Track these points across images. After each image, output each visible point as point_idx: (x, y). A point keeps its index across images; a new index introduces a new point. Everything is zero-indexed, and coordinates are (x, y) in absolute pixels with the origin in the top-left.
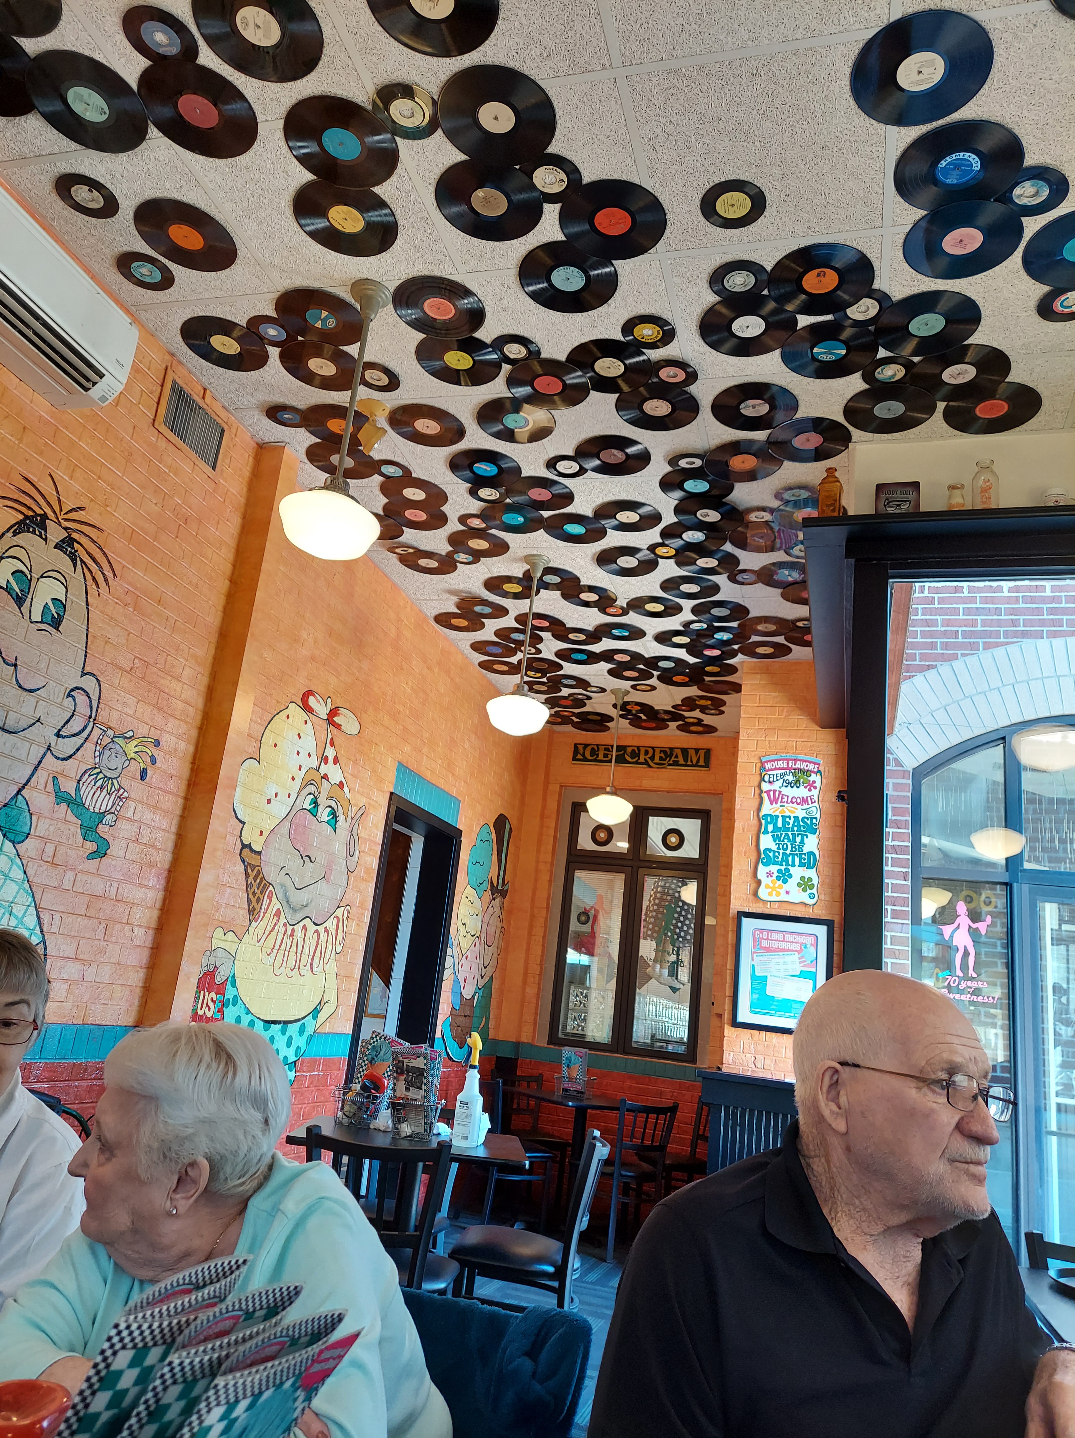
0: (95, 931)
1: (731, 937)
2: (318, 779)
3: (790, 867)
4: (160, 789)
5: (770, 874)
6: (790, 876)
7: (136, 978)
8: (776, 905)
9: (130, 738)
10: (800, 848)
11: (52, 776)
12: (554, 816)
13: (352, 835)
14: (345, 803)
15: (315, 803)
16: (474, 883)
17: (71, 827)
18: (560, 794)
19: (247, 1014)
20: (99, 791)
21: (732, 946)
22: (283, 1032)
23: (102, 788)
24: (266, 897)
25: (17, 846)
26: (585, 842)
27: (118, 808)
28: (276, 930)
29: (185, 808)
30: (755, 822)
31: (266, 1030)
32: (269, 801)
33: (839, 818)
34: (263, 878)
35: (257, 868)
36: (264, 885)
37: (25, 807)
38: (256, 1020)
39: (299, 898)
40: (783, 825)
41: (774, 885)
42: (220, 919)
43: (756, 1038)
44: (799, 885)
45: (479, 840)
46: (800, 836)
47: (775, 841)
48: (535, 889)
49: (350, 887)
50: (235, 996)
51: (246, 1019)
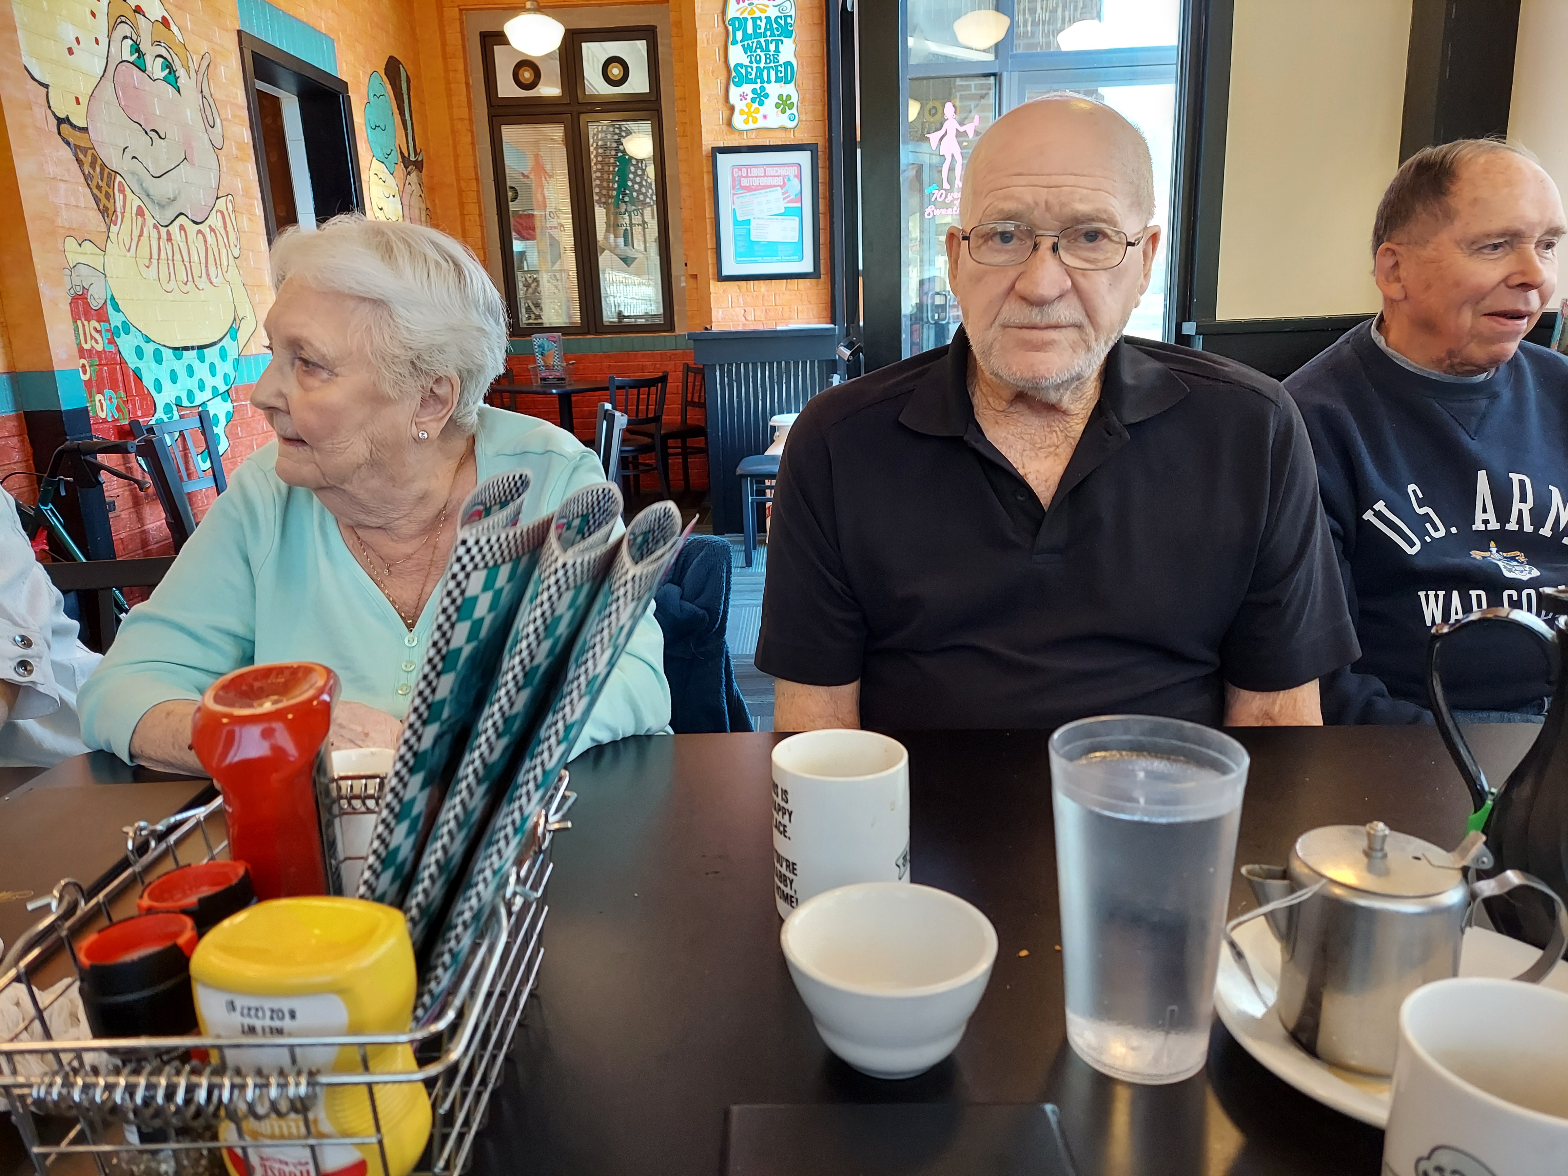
1: (707, 179)
3: (765, 85)
5: (743, 97)
6: (767, 96)
8: (753, 135)
10: (776, 60)
12: (460, 54)
13: (203, 97)
16: (380, 155)
18: (462, 23)
21: (709, 191)
24: (116, 191)
26: (507, 88)
30: (721, 29)
33: (816, 12)
38: (162, 349)
40: (754, 30)
41: (749, 110)
42: (67, 225)
43: (744, 289)
44: (777, 106)
45: (371, 95)
46: (774, 43)
47: (746, 53)
48: (456, 157)
49: (224, 169)
50: (124, 322)
51: (149, 349)
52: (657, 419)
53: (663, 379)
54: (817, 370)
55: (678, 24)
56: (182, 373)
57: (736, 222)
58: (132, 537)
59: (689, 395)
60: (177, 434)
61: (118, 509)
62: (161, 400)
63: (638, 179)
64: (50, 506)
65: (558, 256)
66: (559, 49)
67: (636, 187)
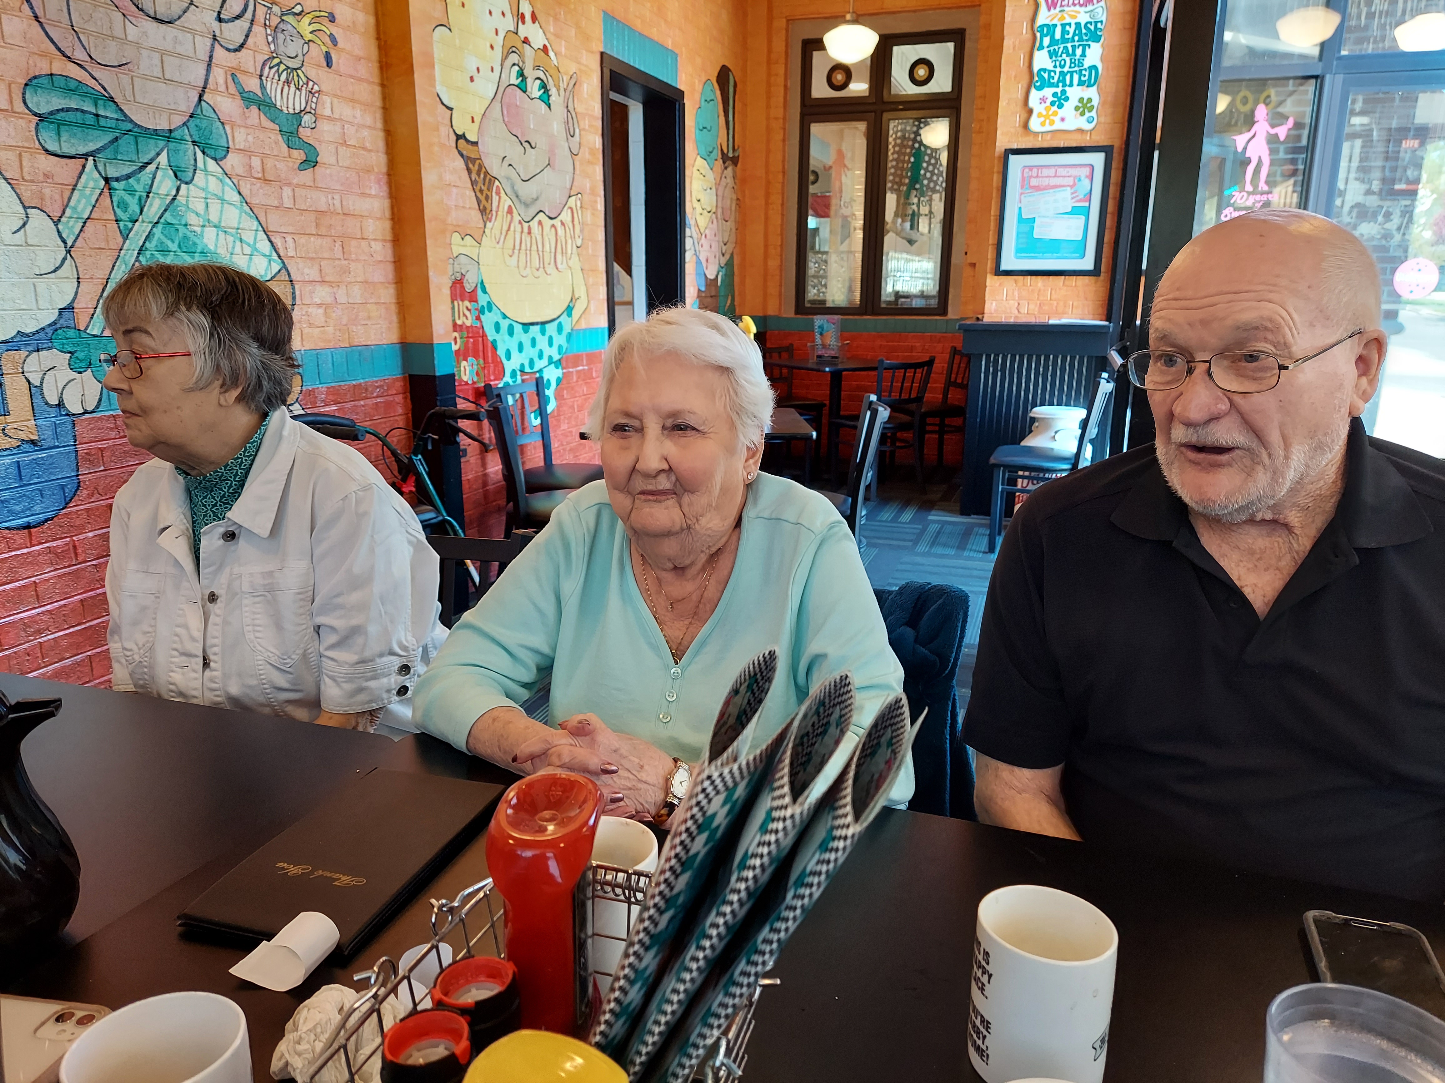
0: (332, 250)
1: (996, 179)
2: (519, 44)
3: (1067, 89)
4: (352, 77)
5: (1043, 100)
6: (1067, 99)
7: (388, 294)
8: (1049, 137)
9: (299, 14)
10: (1081, 64)
11: (229, 73)
12: (782, 60)
13: (568, 111)
14: (553, 72)
15: (521, 74)
16: (704, 153)
17: (271, 135)
18: (787, 30)
19: (504, 318)
20: (286, 88)
21: (998, 190)
22: (543, 333)
23: (287, 82)
24: (494, 194)
25: (220, 163)
26: (820, 90)
27: (314, 106)
28: (512, 228)
29: (385, 98)
30: (1029, 36)
31: (526, 331)
32: (472, 79)
33: (1128, 17)
34: (487, 173)
35: (478, 162)
36: (490, 180)
37: (213, 115)
38: (514, 324)
39: (527, 190)
40: (1062, 35)
41: (1048, 113)
42: (454, 223)
43: (1020, 283)
44: (1077, 108)
45: (703, 100)
46: (1081, 48)
47: (1051, 58)
48: (768, 152)
49: (577, 172)
50: (489, 302)
51: (504, 324)
52: (919, 399)
53: (930, 363)
54: (1085, 365)
55: (988, 26)
56: (527, 344)
57: (1021, 220)
58: (476, 478)
59: (953, 376)
60: (518, 396)
61: (469, 455)
62: (509, 366)
63: (931, 168)
64: (420, 457)
65: (846, 235)
66: (872, 55)
67: (928, 175)
